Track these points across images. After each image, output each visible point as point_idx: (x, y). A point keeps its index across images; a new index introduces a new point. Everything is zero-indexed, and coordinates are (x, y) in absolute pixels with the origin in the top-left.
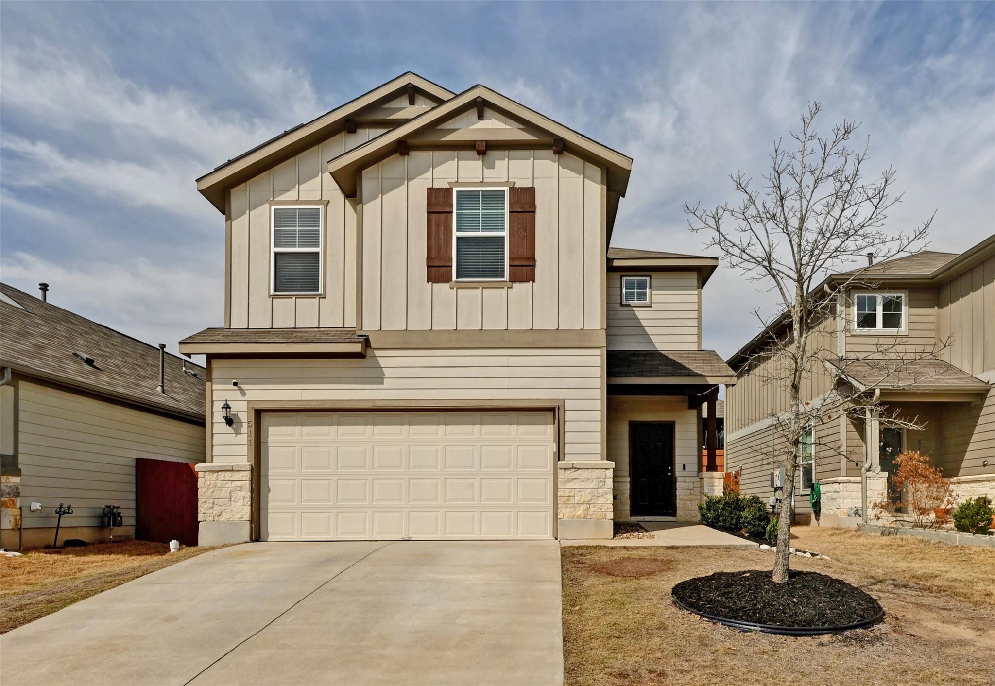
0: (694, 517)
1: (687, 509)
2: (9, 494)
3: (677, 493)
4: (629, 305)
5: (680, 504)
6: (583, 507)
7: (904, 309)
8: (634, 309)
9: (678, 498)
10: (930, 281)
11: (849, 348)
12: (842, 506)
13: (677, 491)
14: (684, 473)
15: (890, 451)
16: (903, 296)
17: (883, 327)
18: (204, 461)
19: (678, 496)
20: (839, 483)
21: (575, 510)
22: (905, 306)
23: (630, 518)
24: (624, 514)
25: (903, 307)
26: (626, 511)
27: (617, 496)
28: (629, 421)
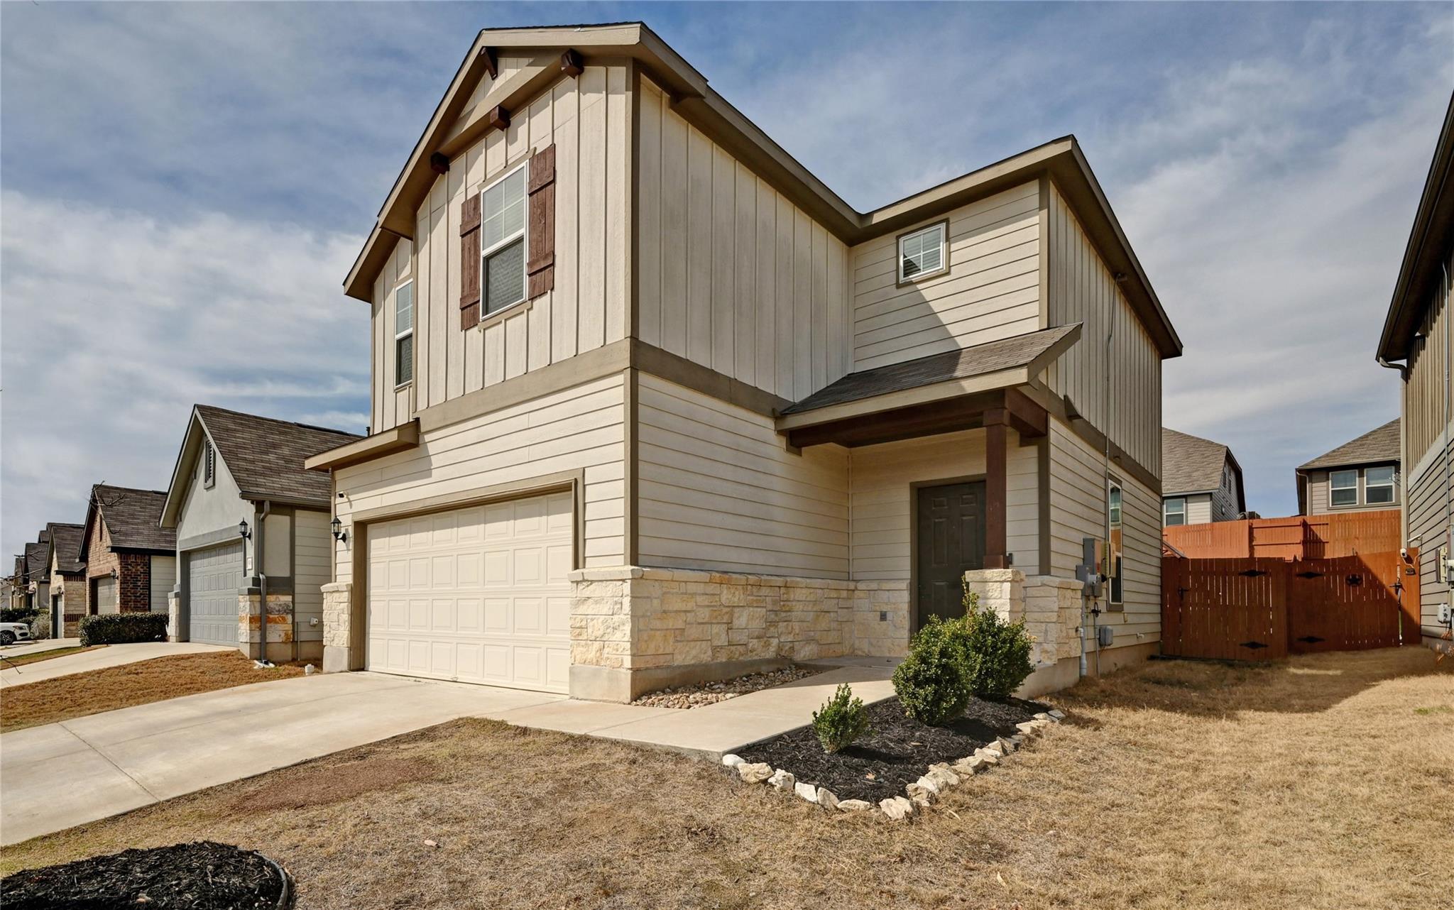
2: (279, 611)
4: (911, 283)
6: (597, 645)
8: (919, 286)
18: (331, 582)
21: (588, 651)
24: (899, 646)
26: (902, 640)
27: (888, 613)
28: (911, 483)
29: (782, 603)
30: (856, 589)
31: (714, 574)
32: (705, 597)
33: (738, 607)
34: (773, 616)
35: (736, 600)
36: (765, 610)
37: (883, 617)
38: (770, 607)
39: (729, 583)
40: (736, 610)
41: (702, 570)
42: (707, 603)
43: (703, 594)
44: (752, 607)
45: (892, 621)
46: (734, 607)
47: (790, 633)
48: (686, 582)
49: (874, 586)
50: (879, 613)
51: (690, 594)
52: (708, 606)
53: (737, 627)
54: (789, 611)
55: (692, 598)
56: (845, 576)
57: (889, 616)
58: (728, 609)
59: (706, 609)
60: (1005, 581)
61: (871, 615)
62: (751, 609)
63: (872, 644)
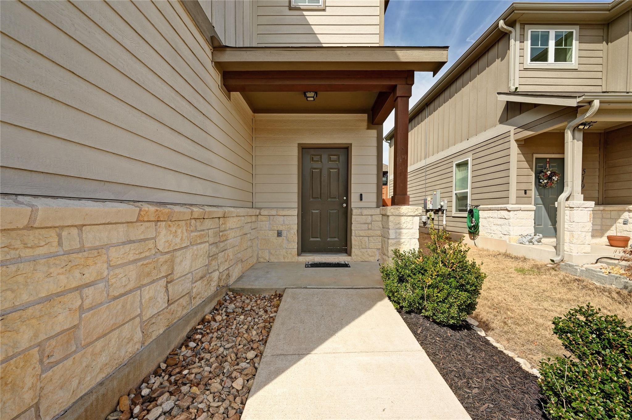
0: (372, 256)
1: (363, 246)
3: (353, 228)
4: (299, 9)
5: (355, 240)
7: (575, 44)
8: (305, 13)
9: (353, 234)
10: (608, 12)
11: (523, 81)
12: (512, 233)
13: (353, 225)
14: (361, 204)
15: (556, 179)
16: (575, 30)
17: (555, 61)
19: (353, 232)
20: (509, 211)
22: (576, 40)
23: (297, 257)
24: (291, 254)
25: (574, 42)
26: (293, 250)
27: (283, 232)
28: (299, 144)
29: (221, 234)
30: (260, 214)
31: (146, 207)
32: (127, 247)
33: (182, 248)
34: (214, 249)
35: (178, 240)
36: (207, 244)
37: (279, 234)
38: (211, 240)
39: (170, 219)
40: (178, 253)
41: (122, 201)
42: (131, 257)
43: (124, 243)
44: (197, 244)
45: (286, 237)
46: (175, 250)
47: (226, 261)
48: (80, 227)
49: (274, 212)
50: (276, 232)
51: (91, 249)
52: (135, 261)
53: (179, 275)
54: (226, 240)
55: (99, 255)
56: (250, 205)
57: (284, 233)
58: (168, 256)
59: (131, 267)
60: (416, 216)
61: (271, 233)
62: (195, 248)
63: (271, 254)
